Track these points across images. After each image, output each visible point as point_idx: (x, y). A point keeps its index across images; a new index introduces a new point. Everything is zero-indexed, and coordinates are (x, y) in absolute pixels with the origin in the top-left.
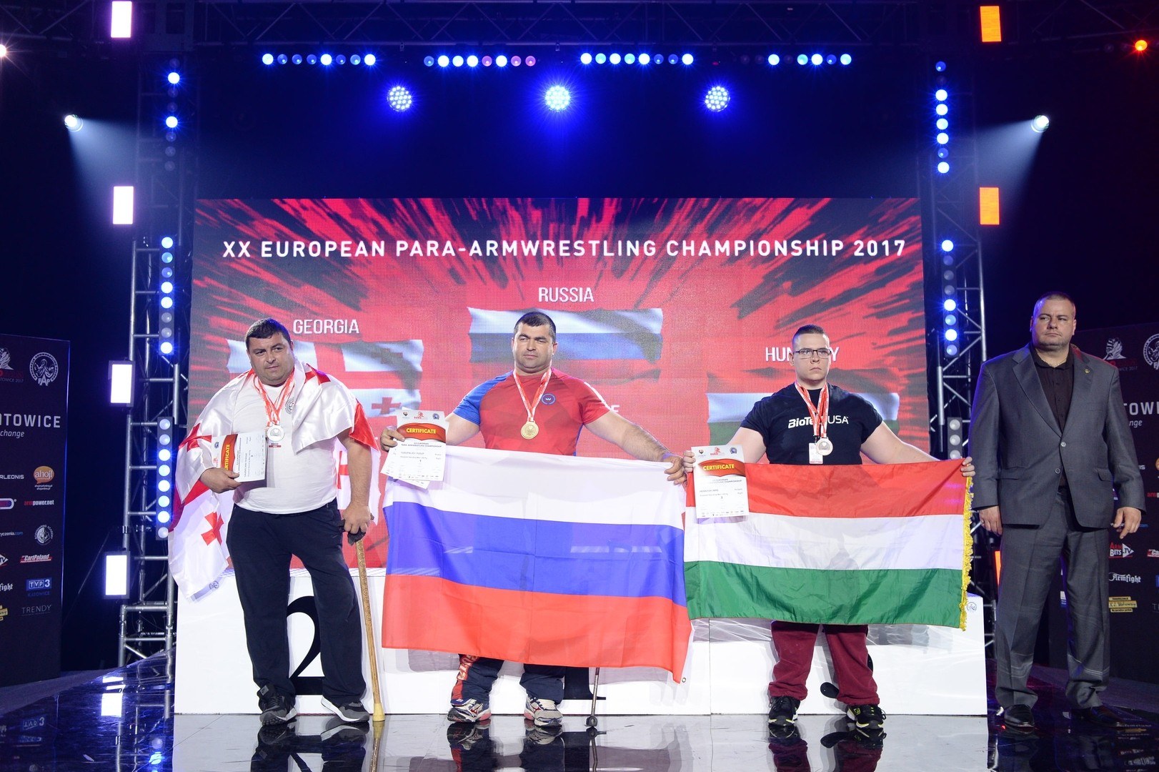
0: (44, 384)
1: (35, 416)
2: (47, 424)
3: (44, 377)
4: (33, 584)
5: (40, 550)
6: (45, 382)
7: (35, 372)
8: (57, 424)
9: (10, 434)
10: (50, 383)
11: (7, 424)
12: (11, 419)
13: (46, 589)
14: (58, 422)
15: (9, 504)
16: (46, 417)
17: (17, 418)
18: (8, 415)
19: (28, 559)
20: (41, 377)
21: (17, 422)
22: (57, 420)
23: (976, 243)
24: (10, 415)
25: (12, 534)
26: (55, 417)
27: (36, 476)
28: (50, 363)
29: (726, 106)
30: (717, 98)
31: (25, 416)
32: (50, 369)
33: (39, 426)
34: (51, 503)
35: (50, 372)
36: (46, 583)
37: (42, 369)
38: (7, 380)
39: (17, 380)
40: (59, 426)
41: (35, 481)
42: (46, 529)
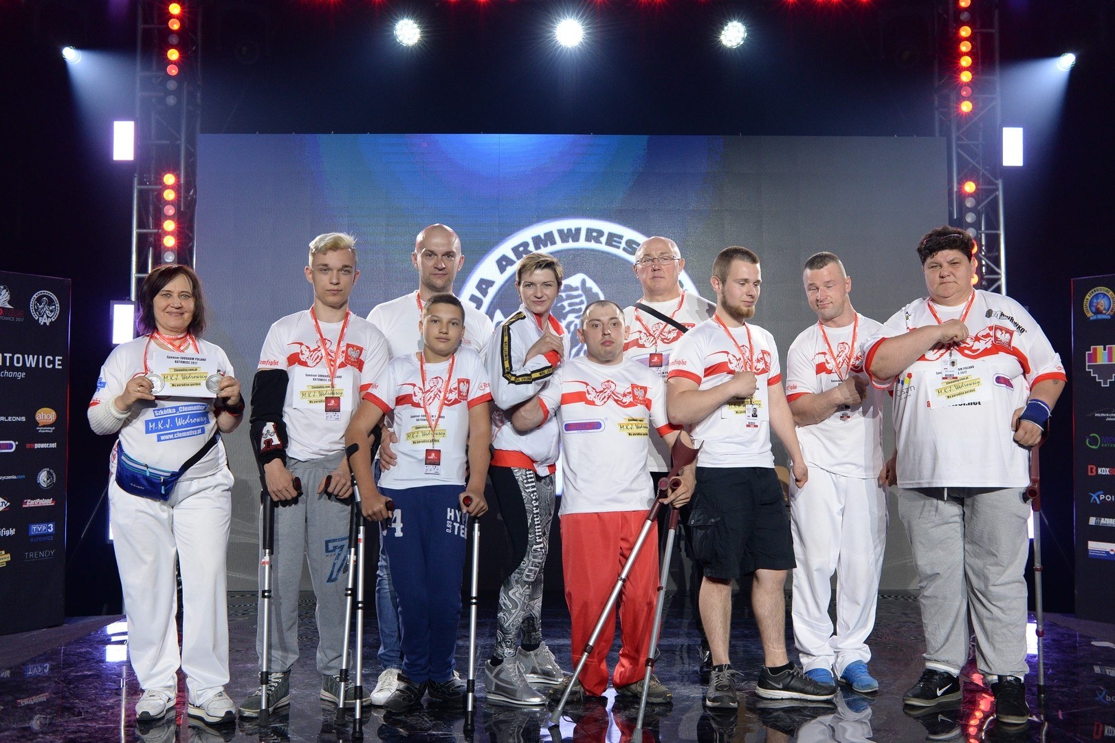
0: (45, 323)
1: (36, 356)
2: (49, 364)
3: (45, 315)
4: (36, 529)
5: (42, 494)
6: (46, 321)
7: (36, 310)
8: (59, 365)
9: (10, 374)
10: (51, 323)
11: (8, 364)
12: (12, 359)
13: (50, 534)
14: (60, 363)
15: (10, 446)
16: (47, 358)
17: (18, 358)
18: (8, 355)
19: (30, 503)
20: (42, 316)
21: (18, 362)
22: (59, 360)
23: (996, 185)
24: (11, 355)
25: (14, 477)
26: (57, 358)
27: (37, 419)
28: (51, 302)
29: (742, 43)
30: (733, 34)
31: (26, 356)
32: (51, 308)
33: (41, 366)
34: (54, 445)
35: (51, 311)
36: (50, 528)
37: (43, 308)
38: (7, 319)
39: (18, 319)
40: (61, 367)
41: (37, 424)
42: (49, 472)
